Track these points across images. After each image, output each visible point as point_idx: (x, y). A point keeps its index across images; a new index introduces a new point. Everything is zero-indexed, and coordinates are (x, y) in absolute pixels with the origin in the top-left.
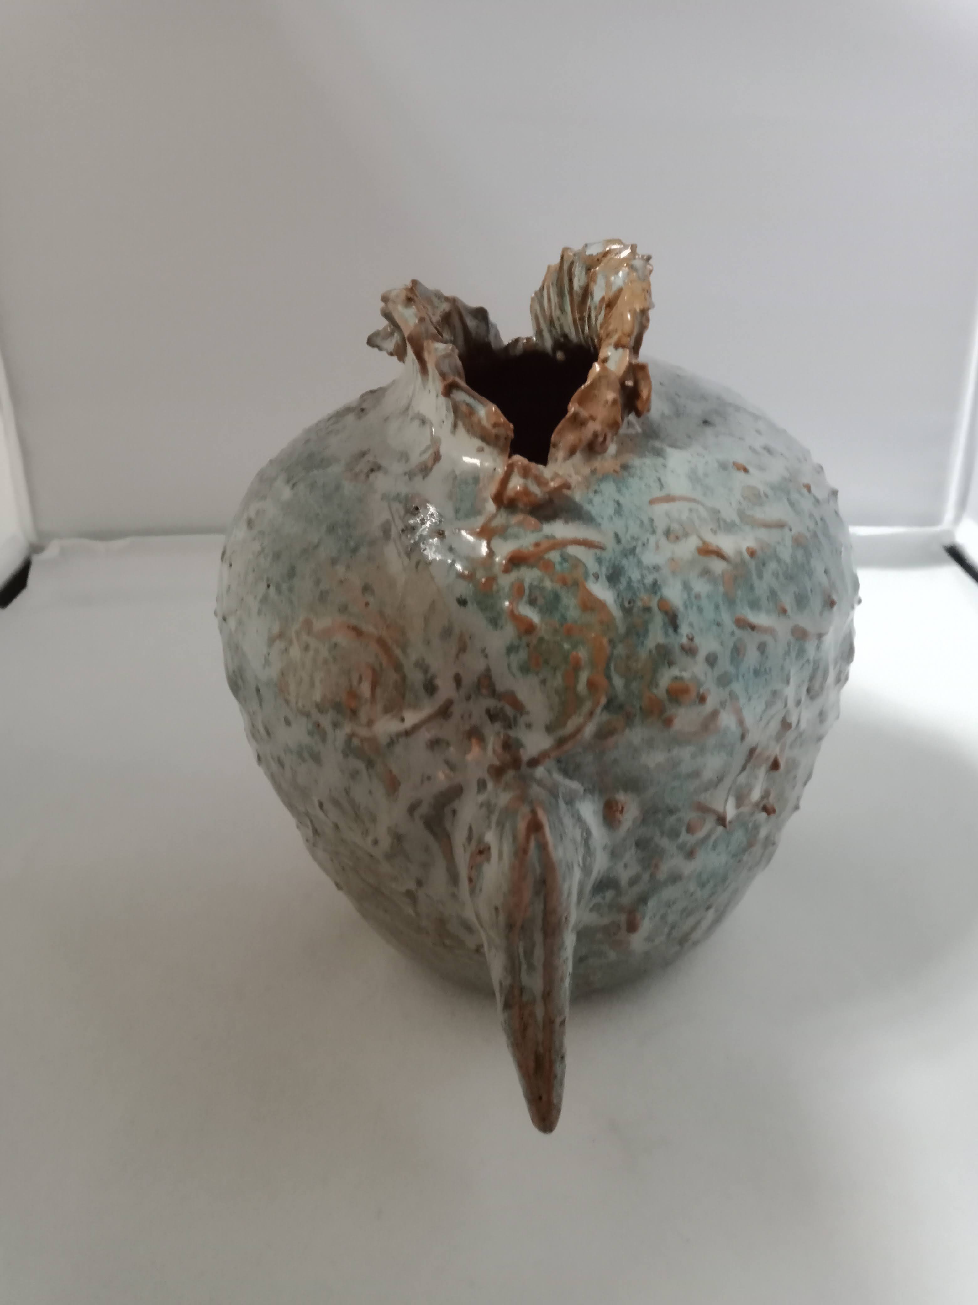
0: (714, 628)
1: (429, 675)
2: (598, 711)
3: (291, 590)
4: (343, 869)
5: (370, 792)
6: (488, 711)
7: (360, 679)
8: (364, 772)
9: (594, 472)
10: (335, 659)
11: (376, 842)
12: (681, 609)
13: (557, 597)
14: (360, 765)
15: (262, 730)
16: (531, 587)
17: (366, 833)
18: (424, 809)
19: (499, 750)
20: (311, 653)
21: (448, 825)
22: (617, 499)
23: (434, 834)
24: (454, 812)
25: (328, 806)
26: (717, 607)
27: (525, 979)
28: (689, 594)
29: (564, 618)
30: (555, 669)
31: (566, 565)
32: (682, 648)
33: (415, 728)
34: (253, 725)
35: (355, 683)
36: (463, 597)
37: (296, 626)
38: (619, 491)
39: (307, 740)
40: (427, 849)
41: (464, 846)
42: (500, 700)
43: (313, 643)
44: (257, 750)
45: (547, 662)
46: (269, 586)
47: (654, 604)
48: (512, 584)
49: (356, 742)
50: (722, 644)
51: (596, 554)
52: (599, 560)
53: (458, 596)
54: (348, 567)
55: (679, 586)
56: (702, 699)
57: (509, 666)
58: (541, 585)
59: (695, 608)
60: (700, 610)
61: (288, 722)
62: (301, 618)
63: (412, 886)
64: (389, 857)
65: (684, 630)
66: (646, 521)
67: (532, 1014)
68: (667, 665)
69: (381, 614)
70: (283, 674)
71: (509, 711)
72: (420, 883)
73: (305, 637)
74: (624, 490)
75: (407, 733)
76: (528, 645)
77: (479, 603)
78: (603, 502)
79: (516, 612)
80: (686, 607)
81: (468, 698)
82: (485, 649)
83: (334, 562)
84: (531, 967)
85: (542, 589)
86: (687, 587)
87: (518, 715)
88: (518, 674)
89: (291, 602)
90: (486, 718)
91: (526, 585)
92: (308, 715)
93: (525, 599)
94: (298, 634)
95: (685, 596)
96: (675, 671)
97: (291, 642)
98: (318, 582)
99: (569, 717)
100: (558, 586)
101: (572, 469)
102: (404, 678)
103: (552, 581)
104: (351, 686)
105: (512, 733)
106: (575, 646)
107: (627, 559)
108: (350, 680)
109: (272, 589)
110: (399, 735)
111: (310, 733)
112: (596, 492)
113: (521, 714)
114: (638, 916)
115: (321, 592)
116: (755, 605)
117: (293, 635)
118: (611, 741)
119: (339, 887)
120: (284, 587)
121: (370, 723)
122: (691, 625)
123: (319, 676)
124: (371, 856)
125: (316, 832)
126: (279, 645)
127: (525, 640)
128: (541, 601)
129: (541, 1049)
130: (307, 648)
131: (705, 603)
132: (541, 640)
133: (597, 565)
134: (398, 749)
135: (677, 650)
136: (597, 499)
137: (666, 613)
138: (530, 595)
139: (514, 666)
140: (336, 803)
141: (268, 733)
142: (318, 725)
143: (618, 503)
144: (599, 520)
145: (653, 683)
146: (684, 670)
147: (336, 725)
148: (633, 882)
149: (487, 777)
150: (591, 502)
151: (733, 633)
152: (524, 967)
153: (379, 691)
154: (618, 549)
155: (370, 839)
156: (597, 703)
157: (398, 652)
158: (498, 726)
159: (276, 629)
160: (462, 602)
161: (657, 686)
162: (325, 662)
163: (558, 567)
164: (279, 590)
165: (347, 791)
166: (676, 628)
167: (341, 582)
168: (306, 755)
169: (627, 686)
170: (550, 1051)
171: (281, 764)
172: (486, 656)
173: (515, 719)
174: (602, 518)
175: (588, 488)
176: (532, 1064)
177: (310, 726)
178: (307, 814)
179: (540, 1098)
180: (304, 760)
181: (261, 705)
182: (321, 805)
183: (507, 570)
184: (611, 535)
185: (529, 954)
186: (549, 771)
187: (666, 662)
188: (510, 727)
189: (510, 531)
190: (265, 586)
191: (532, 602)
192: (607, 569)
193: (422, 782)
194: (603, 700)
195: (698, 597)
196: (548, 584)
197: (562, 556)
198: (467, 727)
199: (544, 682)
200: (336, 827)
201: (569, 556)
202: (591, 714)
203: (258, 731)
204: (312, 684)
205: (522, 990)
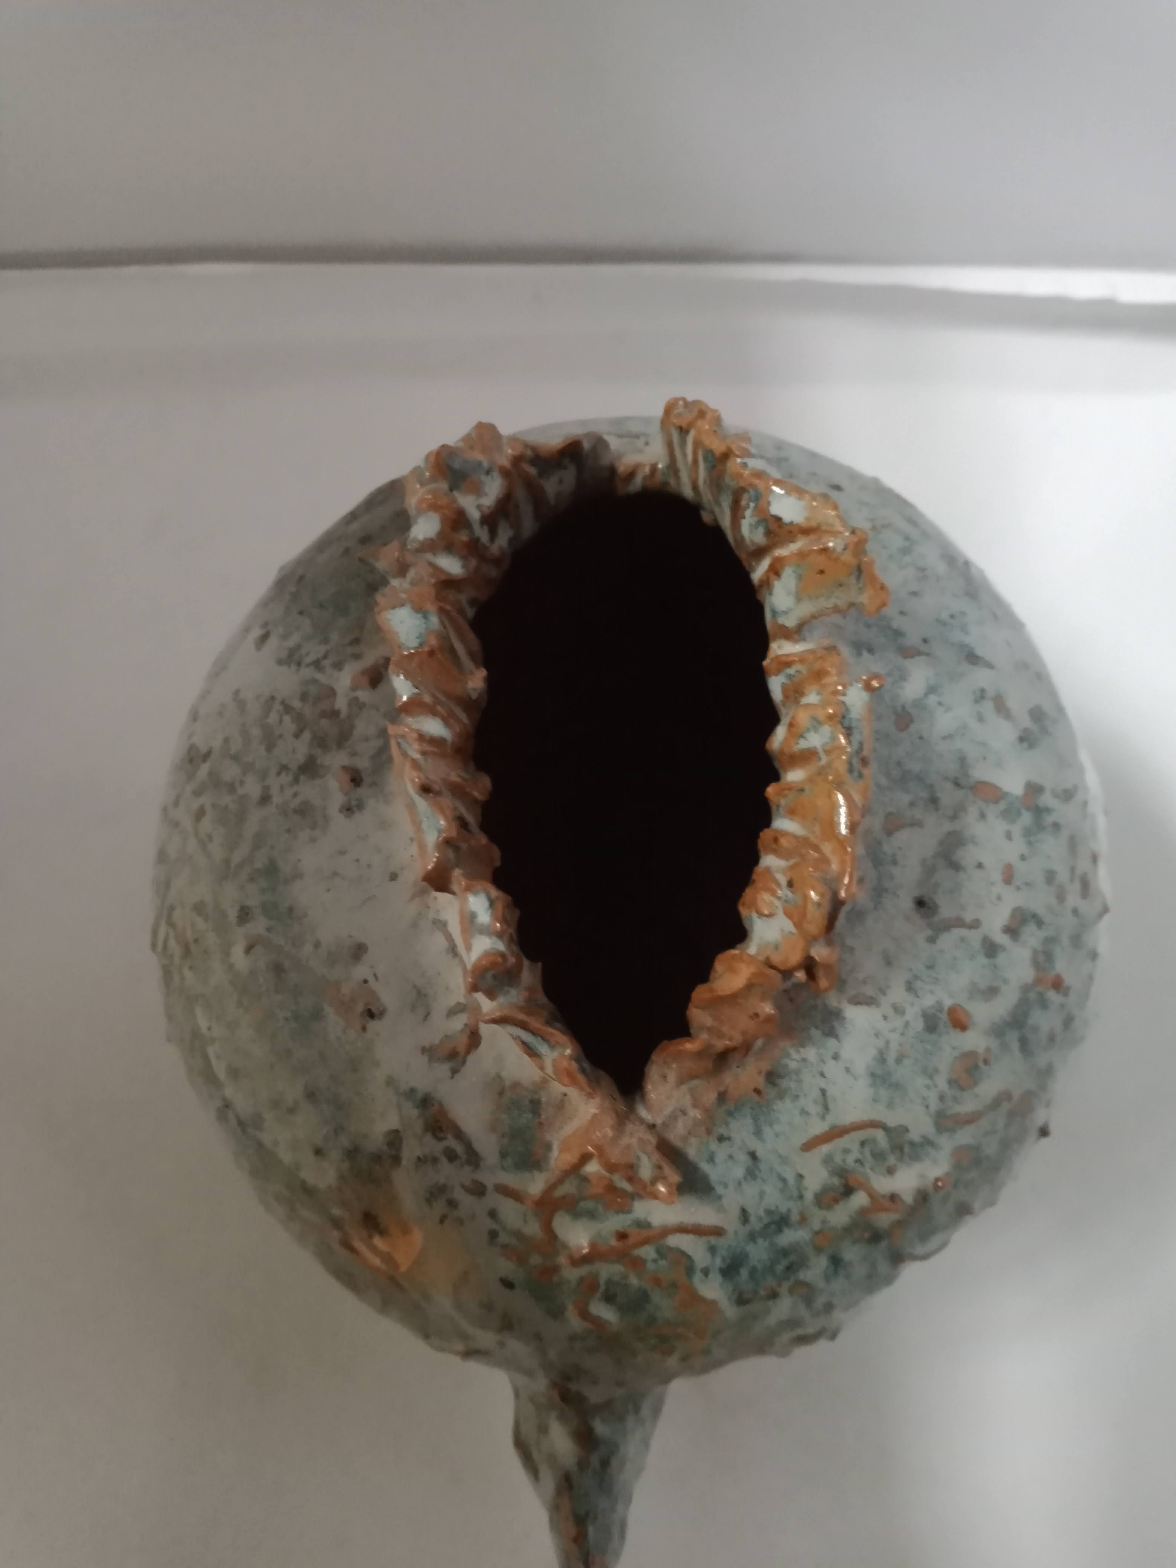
9: (722, 1097)
13: (644, 1295)
16: (609, 1282)
22: (752, 1149)
29: (652, 1317)
31: (663, 1263)
36: (509, 1279)
38: (758, 1133)
48: (582, 1278)
51: (709, 1242)
52: (712, 1250)
53: (502, 1275)
58: (624, 1281)
66: (791, 1178)
74: (767, 1131)
77: (531, 1290)
78: (731, 1157)
79: (585, 1312)
85: (625, 1285)
93: (599, 1295)
100: (647, 1285)
101: (688, 1097)
103: (640, 1278)
107: (755, 1243)
112: (721, 1139)
128: (620, 1299)
133: (709, 1256)
136: (721, 1151)
138: (607, 1291)
143: (753, 1156)
144: (720, 1190)
150: (711, 1159)
154: (744, 1231)
160: (508, 1284)
163: (650, 1266)
174: (726, 1186)
175: (709, 1132)
184: (735, 1212)
189: (583, 1205)
191: (608, 1300)
192: (724, 1259)
196: (633, 1281)
197: (658, 1251)
201: (670, 1249)
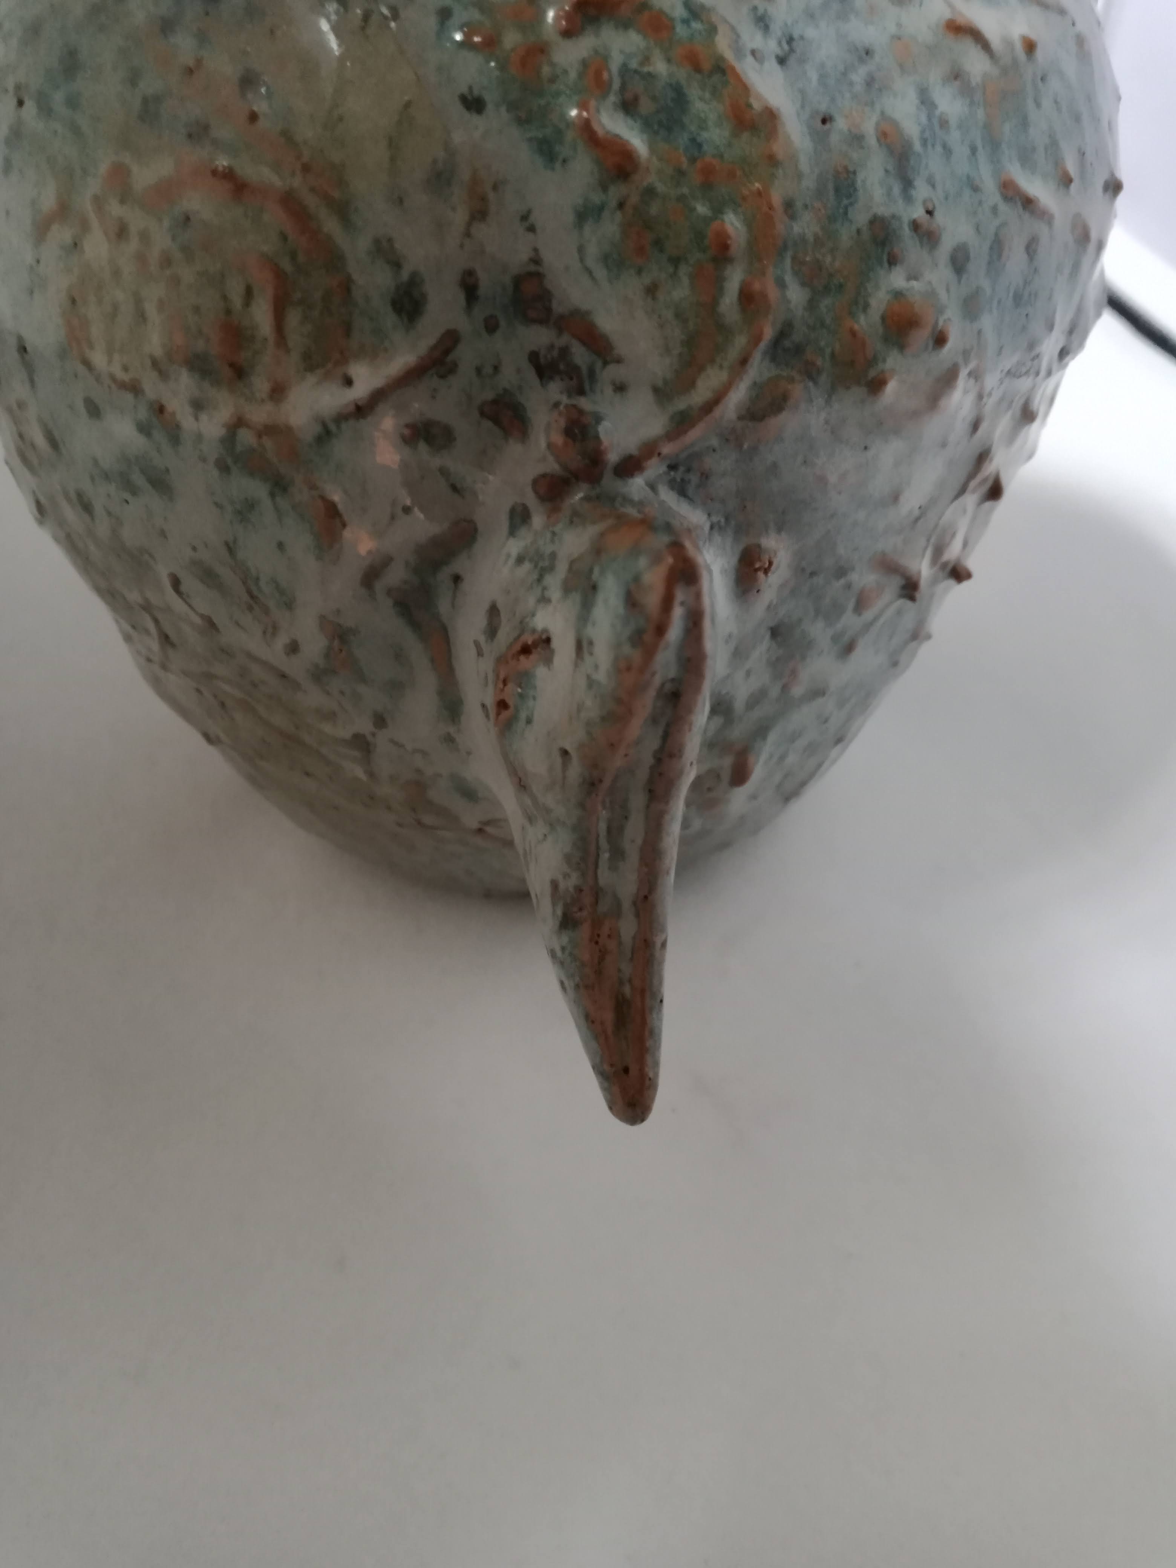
0: (967, 192)
1: (405, 275)
2: (757, 357)
3: (73, 102)
4: (223, 705)
5: (280, 546)
6: (534, 357)
7: (249, 293)
8: (267, 502)
10: (187, 251)
11: (293, 648)
12: (917, 146)
13: (680, 98)
14: (258, 489)
15: (40, 440)
16: (625, 71)
17: (271, 630)
18: (396, 576)
19: (558, 439)
20: (133, 245)
21: (443, 606)
23: (415, 625)
24: (457, 579)
25: (190, 583)
26: (974, 150)
27: (605, 877)
28: (929, 118)
29: (696, 144)
30: (676, 261)
31: (696, 25)
32: (915, 226)
33: (378, 397)
34: (21, 436)
35: (237, 301)
36: (476, 92)
37: (93, 186)
39: (137, 442)
40: (399, 656)
41: (477, 644)
42: (560, 331)
43: (137, 220)
44: (34, 492)
45: (658, 244)
46: (21, 103)
47: (869, 127)
48: (585, 63)
49: (246, 437)
50: (977, 229)
51: (756, 8)
52: (763, 23)
53: (464, 90)
54: (202, 38)
55: (912, 96)
56: (940, 340)
57: (581, 250)
58: (646, 69)
59: (939, 149)
60: (948, 151)
61: (94, 410)
62: (104, 168)
63: (364, 725)
64: (319, 675)
65: (921, 191)
67: (614, 934)
68: (886, 265)
69: (287, 136)
70: (73, 301)
71: (580, 355)
72: (380, 721)
73: (115, 209)
75: (361, 410)
76: (621, 205)
77: (512, 106)
79: (596, 127)
80: (924, 142)
81: (491, 326)
82: (529, 212)
83: (167, 26)
84: (618, 853)
85: (650, 77)
86: (925, 100)
87: (599, 364)
88: (600, 273)
89: (76, 130)
90: (531, 375)
91: (615, 66)
92: (135, 388)
93: (612, 98)
94: (99, 202)
95: (924, 119)
96: (897, 279)
97: (85, 226)
98: (133, 78)
99: (701, 369)
100: (682, 74)
102: (347, 286)
103: (669, 61)
104: (228, 312)
105: (584, 403)
106: (718, 211)
108: (225, 298)
109: (30, 106)
110: (341, 418)
111: (144, 429)
113: (605, 363)
114: (751, 759)
115: (145, 101)
116: (1026, 158)
117: (89, 207)
118: (774, 422)
119: (209, 739)
120: (58, 98)
121: (278, 392)
122: (931, 183)
123: (154, 293)
124: (283, 676)
125: (165, 639)
126: (62, 234)
127: (616, 192)
128: (646, 106)
129: (627, 990)
130: (122, 232)
131: (954, 137)
132: (650, 192)
133: (758, 33)
134: (340, 448)
135: (906, 231)
137: (890, 150)
138: (623, 88)
139: (593, 251)
140: (209, 576)
141: (54, 443)
142: (161, 409)
145: (860, 303)
146: (913, 276)
147: (198, 406)
148: (754, 701)
149: (531, 501)
151: (995, 210)
152: (605, 856)
153: (293, 318)
155: (282, 641)
156: (756, 339)
157: (331, 225)
158: (555, 390)
159: (49, 201)
160: (473, 104)
161: (866, 307)
162: (167, 261)
163: (681, 30)
164: (45, 110)
165: (231, 548)
166: (907, 184)
167: (190, 71)
168: (138, 479)
169: (812, 305)
170: (643, 992)
171: (87, 507)
172: (532, 229)
173: (592, 373)
176: (609, 1016)
177: (143, 414)
178: (147, 607)
179: (626, 1070)
180: (134, 491)
181: (32, 382)
182: (176, 583)
183: (568, 33)
185: (615, 832)
186: (652, 487)
187: (885, 258)
188: (581, 392)
190: (14, 102)
191: (628, 106)
193: (393, 517)
194: (769, 333)
195: (944, 123)
196: (660, 67)
198: (489, 395)
199: (651, 291)
200: (210, 624)
202: (744, 361)
203: (33, 446)
204: (141, 317)
205: (597, 893)
